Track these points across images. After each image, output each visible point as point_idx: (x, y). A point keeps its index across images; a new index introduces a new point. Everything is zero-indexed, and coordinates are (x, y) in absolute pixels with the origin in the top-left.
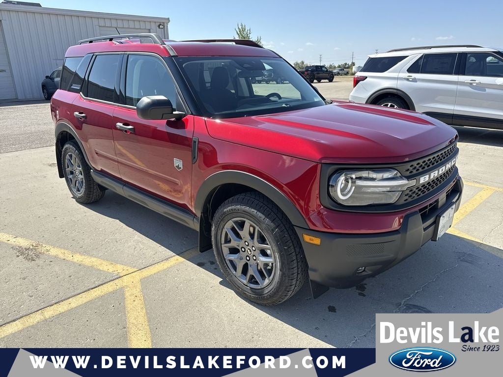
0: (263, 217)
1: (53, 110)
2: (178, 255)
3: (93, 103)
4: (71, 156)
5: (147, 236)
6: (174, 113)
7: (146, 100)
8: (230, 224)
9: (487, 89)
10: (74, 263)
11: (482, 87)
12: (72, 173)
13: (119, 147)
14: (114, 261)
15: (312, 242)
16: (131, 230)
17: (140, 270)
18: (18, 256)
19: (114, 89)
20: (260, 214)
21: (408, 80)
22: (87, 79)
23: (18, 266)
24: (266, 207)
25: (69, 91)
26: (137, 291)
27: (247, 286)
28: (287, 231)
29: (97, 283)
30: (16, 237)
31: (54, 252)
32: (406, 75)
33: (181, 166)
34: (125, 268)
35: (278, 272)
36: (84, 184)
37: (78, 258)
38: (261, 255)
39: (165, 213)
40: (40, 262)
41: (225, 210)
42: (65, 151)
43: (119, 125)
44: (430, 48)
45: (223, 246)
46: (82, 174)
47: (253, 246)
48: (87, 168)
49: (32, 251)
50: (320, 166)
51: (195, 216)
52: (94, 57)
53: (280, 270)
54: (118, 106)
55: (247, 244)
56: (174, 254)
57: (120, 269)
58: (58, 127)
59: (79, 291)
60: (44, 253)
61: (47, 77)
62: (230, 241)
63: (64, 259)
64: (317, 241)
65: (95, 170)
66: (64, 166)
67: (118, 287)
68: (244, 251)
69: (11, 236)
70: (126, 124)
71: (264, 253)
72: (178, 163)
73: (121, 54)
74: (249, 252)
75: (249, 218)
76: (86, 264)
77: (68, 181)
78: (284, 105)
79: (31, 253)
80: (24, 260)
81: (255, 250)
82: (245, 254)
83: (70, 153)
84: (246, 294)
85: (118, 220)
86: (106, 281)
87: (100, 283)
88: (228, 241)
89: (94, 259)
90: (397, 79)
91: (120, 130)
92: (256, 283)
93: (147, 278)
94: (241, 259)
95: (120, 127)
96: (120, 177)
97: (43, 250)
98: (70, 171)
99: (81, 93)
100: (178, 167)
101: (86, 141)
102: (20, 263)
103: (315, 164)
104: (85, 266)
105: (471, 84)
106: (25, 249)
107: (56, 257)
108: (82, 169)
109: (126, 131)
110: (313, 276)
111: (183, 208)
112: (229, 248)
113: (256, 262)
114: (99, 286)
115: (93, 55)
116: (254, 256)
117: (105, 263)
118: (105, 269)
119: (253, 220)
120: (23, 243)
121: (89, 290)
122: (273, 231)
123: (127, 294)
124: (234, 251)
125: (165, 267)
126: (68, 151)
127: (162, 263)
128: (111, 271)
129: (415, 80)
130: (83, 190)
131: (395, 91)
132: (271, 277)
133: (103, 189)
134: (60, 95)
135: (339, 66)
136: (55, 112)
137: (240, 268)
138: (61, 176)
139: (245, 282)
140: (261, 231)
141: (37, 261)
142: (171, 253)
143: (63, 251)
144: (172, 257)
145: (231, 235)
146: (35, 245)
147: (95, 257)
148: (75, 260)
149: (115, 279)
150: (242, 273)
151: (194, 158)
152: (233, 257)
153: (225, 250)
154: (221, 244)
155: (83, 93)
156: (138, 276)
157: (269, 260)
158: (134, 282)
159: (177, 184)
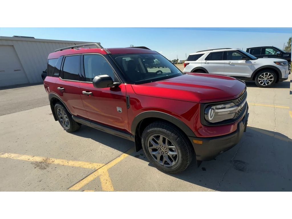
0: (170, 133)
1: (46, 87)
2: (124, 153)
3: (68, 82)
4: (60, 110)
5: (107, 145)
6: (114, 83)
7: (97, 78)
8: (152, 137)
9: (235, 65)
10: (69, 166)
11: (233, 64)
12: (62, 118)
13: (85, 103)
14: (91, 162)
15: (198, 143)
16: (98, 143)
17: (106, 164)
18: (35, 168)
19: (78, 74)
20: (168, 132)
21: (205, 63)
22: (62, 70)
23: (36, 174)
24: (171, 128)
25: (53, 76)
26: (107, 177)
27: (163, 166)
28: (183, 138)
29: (84, 176)
30: (34, 156)
31: (57, 161)
32: (205, 61)
33: (121, 110)
34: (98, 164)
35: (180, 159)
36: (69, 123)
37: (71, 163)
38: (169, 151)
39: (115, 134)
40: (49, 169)
41: (148, 131)
42: (56, 108)
43: (84, 92)
44: (212, 50)
45: (148, 148)
46: (67, 118)
47: (165, 147)
48: (69, 115)
49: (44, 163)
50: (200, 105)
51: (131, 135)
52: (64, 58)
53: (182, 158)
54: (82, 82)
55: (161, 146)
56: (122, 153)
57: (96, 165)
58: (50, 96)
59: (74, 183)
60: (51, 163)
61: (43, 72)
62: (152, 146)
63: (63, 165)
64: (201, 142)
65: (74, 116)
66: (57, 115)
67: (96, 176)
68: (160, 150)
69: (30, 156)
70: (88, 91)
71: (171, 150)
72: (119, 109)
73: (80, 55)
74: (163, 150)
75: (162, 134)
76: (76, 166)
77: (61, 122)
78: (167, 75)
79: (43, 165)
80: (39, 169)
81: (166, 149)
82: (161, 151)
83: (59, 108)
84: (163, 170)
85: (90, 139)
86: (88, 174)
87: (86, 176)
88: (151, 145)
89: (80, 162)
90: (202, 63)
91: (84, 94)
92: (168, 164)
93: (111, 168)
94: (159, 153)
95: (85, 93)
96: (88, 118)
97: (50, 161)
98: (61, 117)
99: (60, 77)
100: (119, 111)
101: (66, 101)
102: (37, 172)
103: (196, 104)
104: (76, 167)
105: (229, 63)
106: (40, 162)
107: (58, 165)
108: (67, 116)
109: (88, 95)
110: (198, 158)
111: (124, 131)
112: (152, 149)
113: (167, 154)
114: (85, 178)
115: (63, 57)
116: (166, 152)
117: (86, 163)
118: (87, 167)
119: (164, 135)
120: (38, 159)
121: (80, 181)
122: (176, 139)
123: (102, 180)
124: (155, 150)
125: (119, 161)
126: (58, 107)
127: (117, 159)
128: (90, 168)
129: (208, 63)
130: (69, 126)
131: (201, 68)
132: (176, 161)
133: (80, 124)
134: (48, 79)
135: (173, 61)
136: (47, 88)
137: (159, 158)
138: (56, 120)
139: (162, 164)
140: (169, 140)
141: (48, 169)
142: (121, 153)
143: (62, 160)
144: (121, 155)
145: (152, 142)
146: (45, 159)
147: (81, 161)
148: (70, 165)
149: (94, 172)
150: (160, 160)
151: (128, 106)
152: (154, 153)
153: (150, 150)
154: (148, 147)
155: (61, 77)
156: (106, 168)
157: (174, 153)
158: (105, 172)
159: (120, 120)
